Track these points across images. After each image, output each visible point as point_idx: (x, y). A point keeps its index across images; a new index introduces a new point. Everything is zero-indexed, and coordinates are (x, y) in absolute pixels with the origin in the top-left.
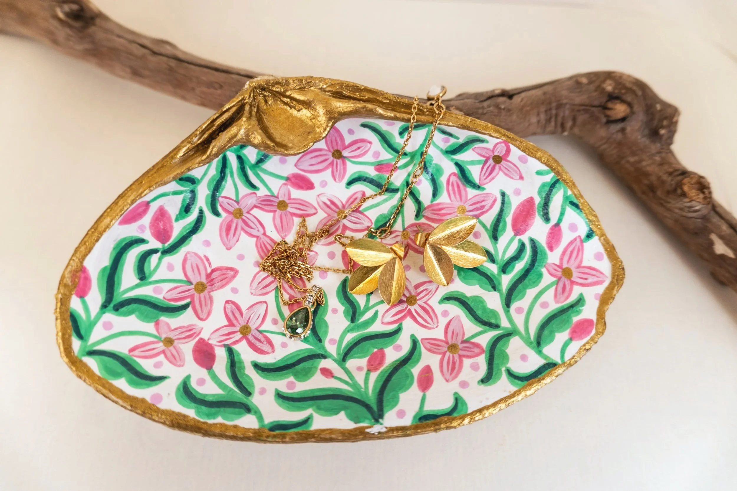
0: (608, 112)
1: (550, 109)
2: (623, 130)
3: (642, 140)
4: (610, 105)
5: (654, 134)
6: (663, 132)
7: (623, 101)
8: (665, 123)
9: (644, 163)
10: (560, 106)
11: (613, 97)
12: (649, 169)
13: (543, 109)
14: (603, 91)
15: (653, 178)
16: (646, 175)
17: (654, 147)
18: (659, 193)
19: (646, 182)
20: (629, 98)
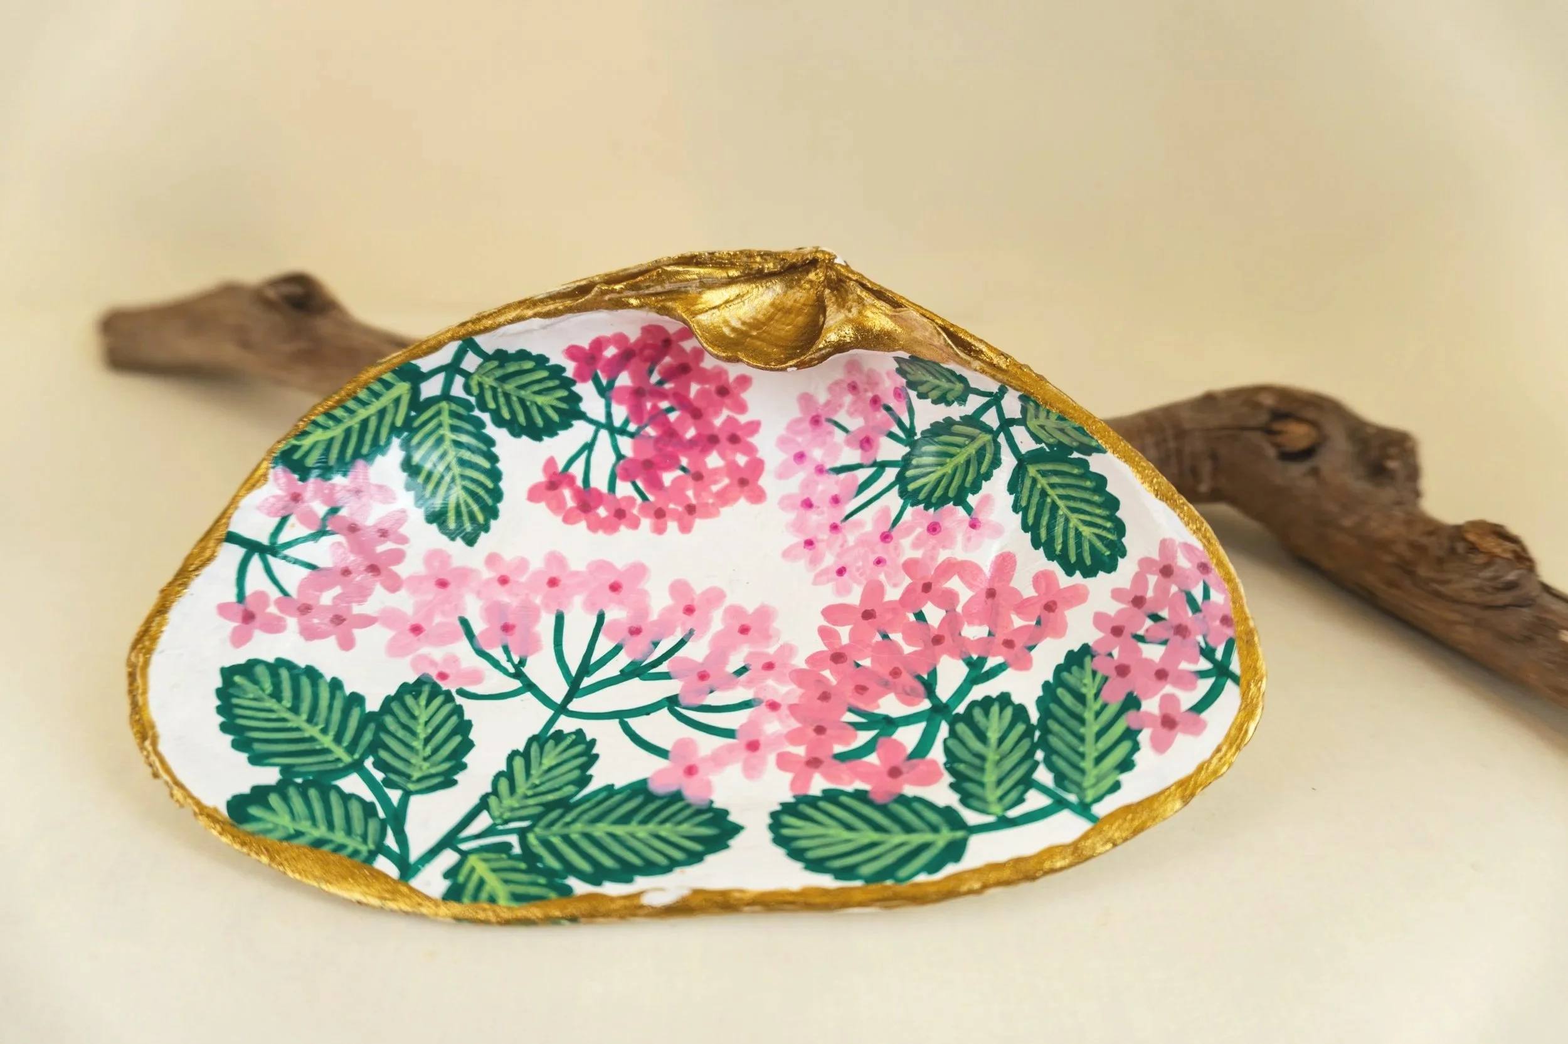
0: (1279, 439)
1: (1165, 440)
2: (1315, 472)
3: (1359, 486)
4: (1277, 426)
5: (1378, 472)
6: (1392, 464)
7: (1301, 420)
8: (1393, 451)
9: (1373, 525)
10: (1181, 434)
11: (1279, 415)
12: (1387, 533)
13: (1149, 440)
14: (1257, 406)
15: (1402, 549)
16: (1384, 545)
17: (1387, 494)
18: (1423, 571)
19: (1388, 558)
20: (1311, 414)
